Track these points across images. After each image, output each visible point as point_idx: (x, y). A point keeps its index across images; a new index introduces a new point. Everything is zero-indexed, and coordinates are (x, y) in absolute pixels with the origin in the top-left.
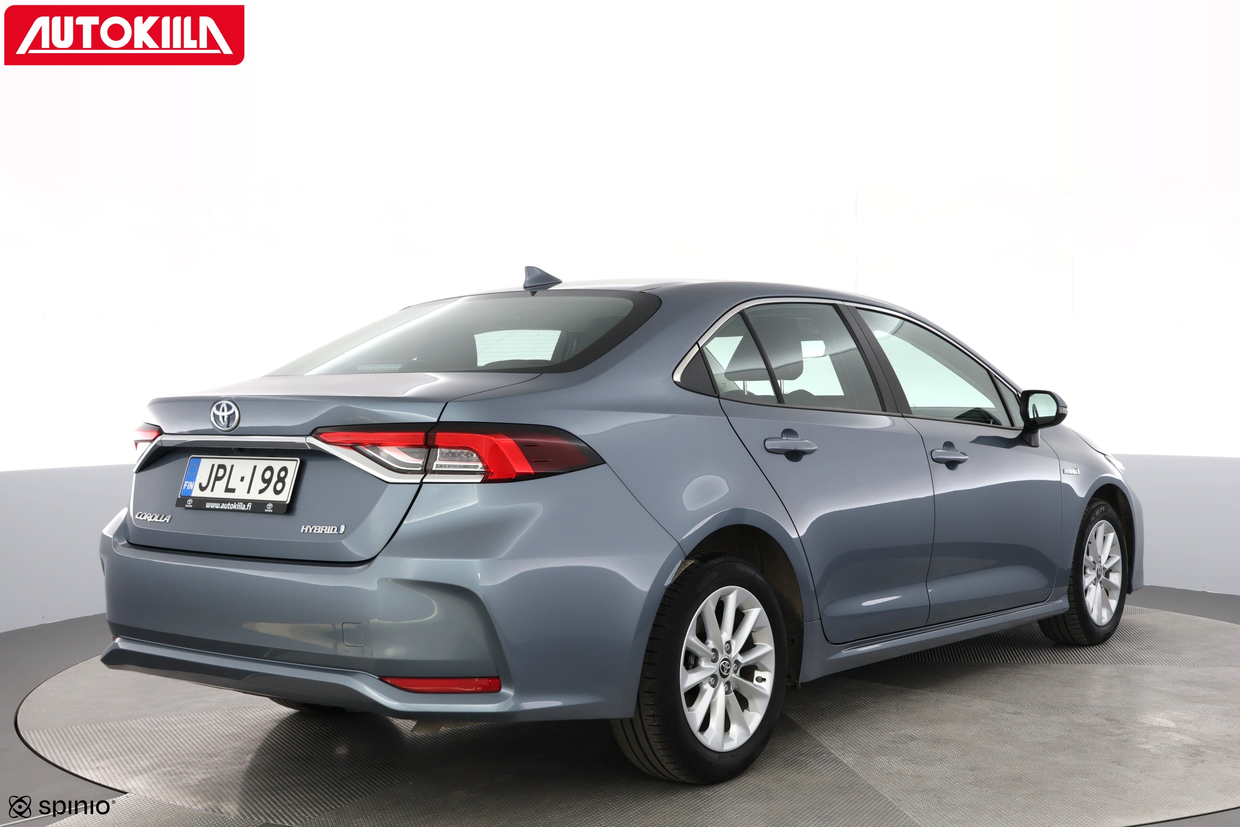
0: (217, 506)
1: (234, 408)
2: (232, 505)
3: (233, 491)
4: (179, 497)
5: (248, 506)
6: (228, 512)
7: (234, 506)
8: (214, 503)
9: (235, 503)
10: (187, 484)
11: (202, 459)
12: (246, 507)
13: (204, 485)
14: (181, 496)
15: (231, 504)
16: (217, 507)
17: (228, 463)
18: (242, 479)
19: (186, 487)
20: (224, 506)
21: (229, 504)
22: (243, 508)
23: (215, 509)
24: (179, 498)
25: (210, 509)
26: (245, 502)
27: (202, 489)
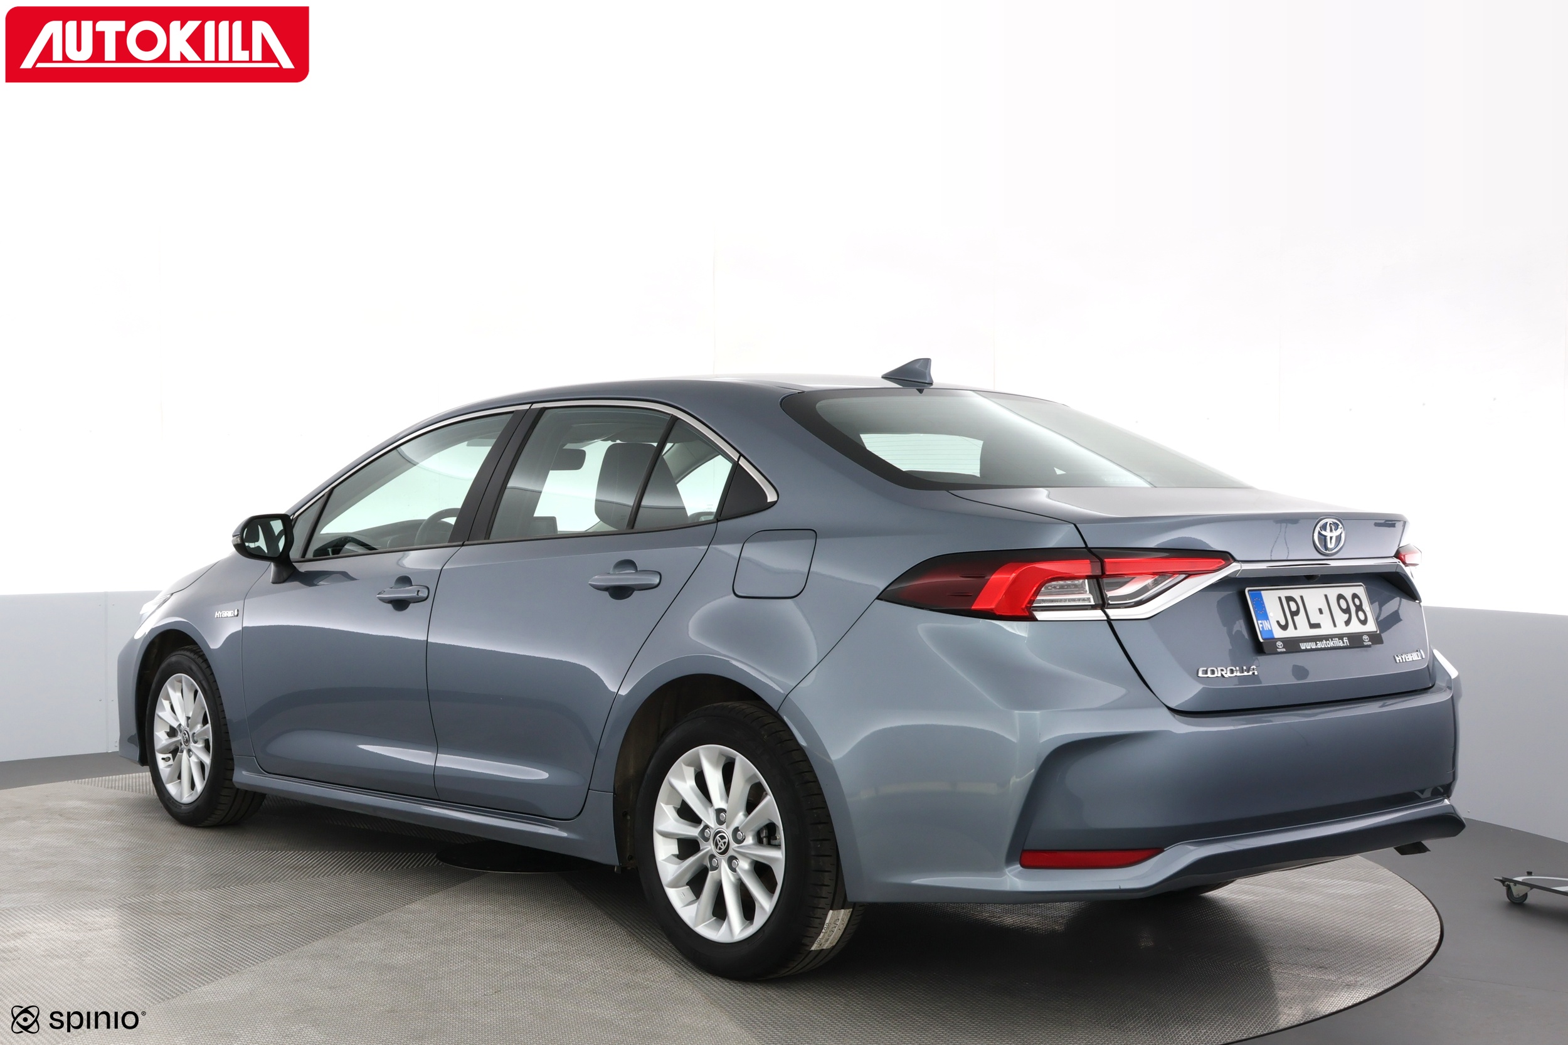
0: (1312, 645)
2: (1328, 642)
3: (1317, 626)
4: (1261, 640)
5: (1345, 641)
6: (1326, 651)
7: (1331, 644)
8: (1308, 642)
9: (1329, 639)
10: (1261, 624)
11: (1262, 592)
12: (1344, 643)
13: (1283, 623)
14: (1263, 639)
15: (1326, 641)
16: (1314, 647)
17: (1296, 593)
18: (1321, 611)
19: (1263, 627)
20: (1320, 645)
21: (1324, 642)
22: (1341, 644)
23: (1312, 650)
25: (1306, 650)
26: (1341, 637)
27: (1284, 627)
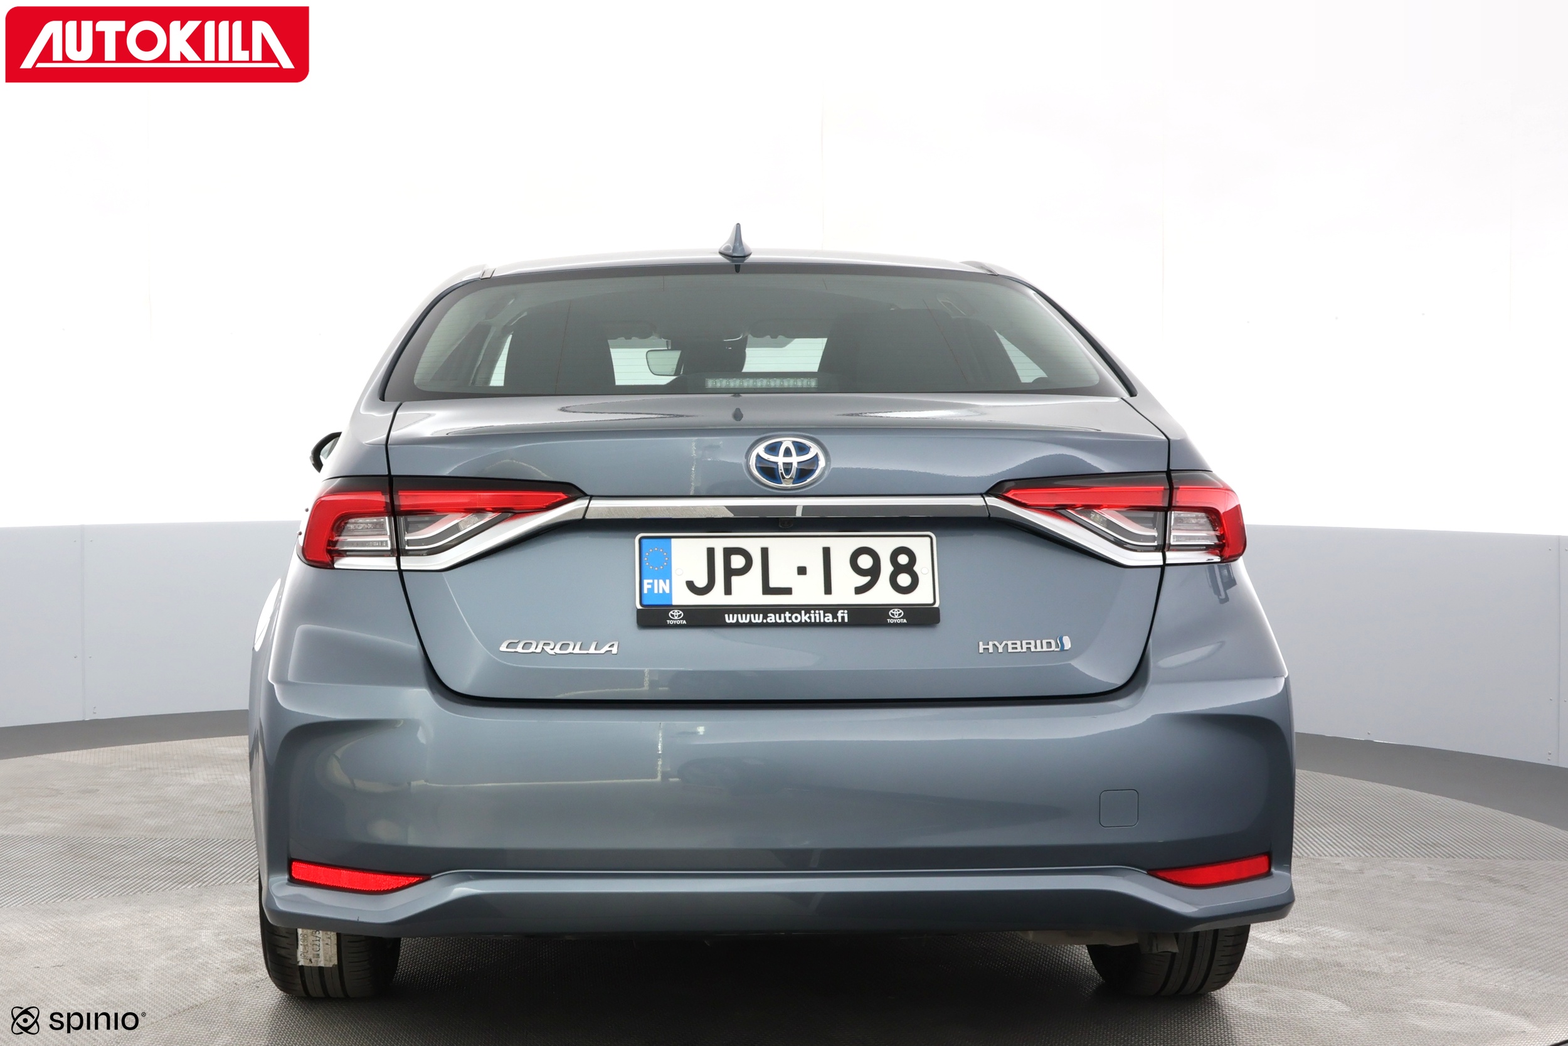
0: (755, 619)
1: (814, 450)
2: (796, 615)
3: (782, 592)
4: (639, 607)
5: (841, 615)
6: (784, 629)
7: (802, 618)
8: (748, 614)
9: (803, 612)
10: (651, 584)
11: (673, 540)
12: (836, 618)
13: (701, 582)
14: (643, 605)
15: (792, 614)
16: (757, 622)
18: (802, 572)
19: (652, 589)
20: (774, 619)
21: (788, 615)
22: (828, 620)
23: (750, 626)
24: (638, 610)
25: (737, 626)
26: (830, 609)
27: (699, 591)
